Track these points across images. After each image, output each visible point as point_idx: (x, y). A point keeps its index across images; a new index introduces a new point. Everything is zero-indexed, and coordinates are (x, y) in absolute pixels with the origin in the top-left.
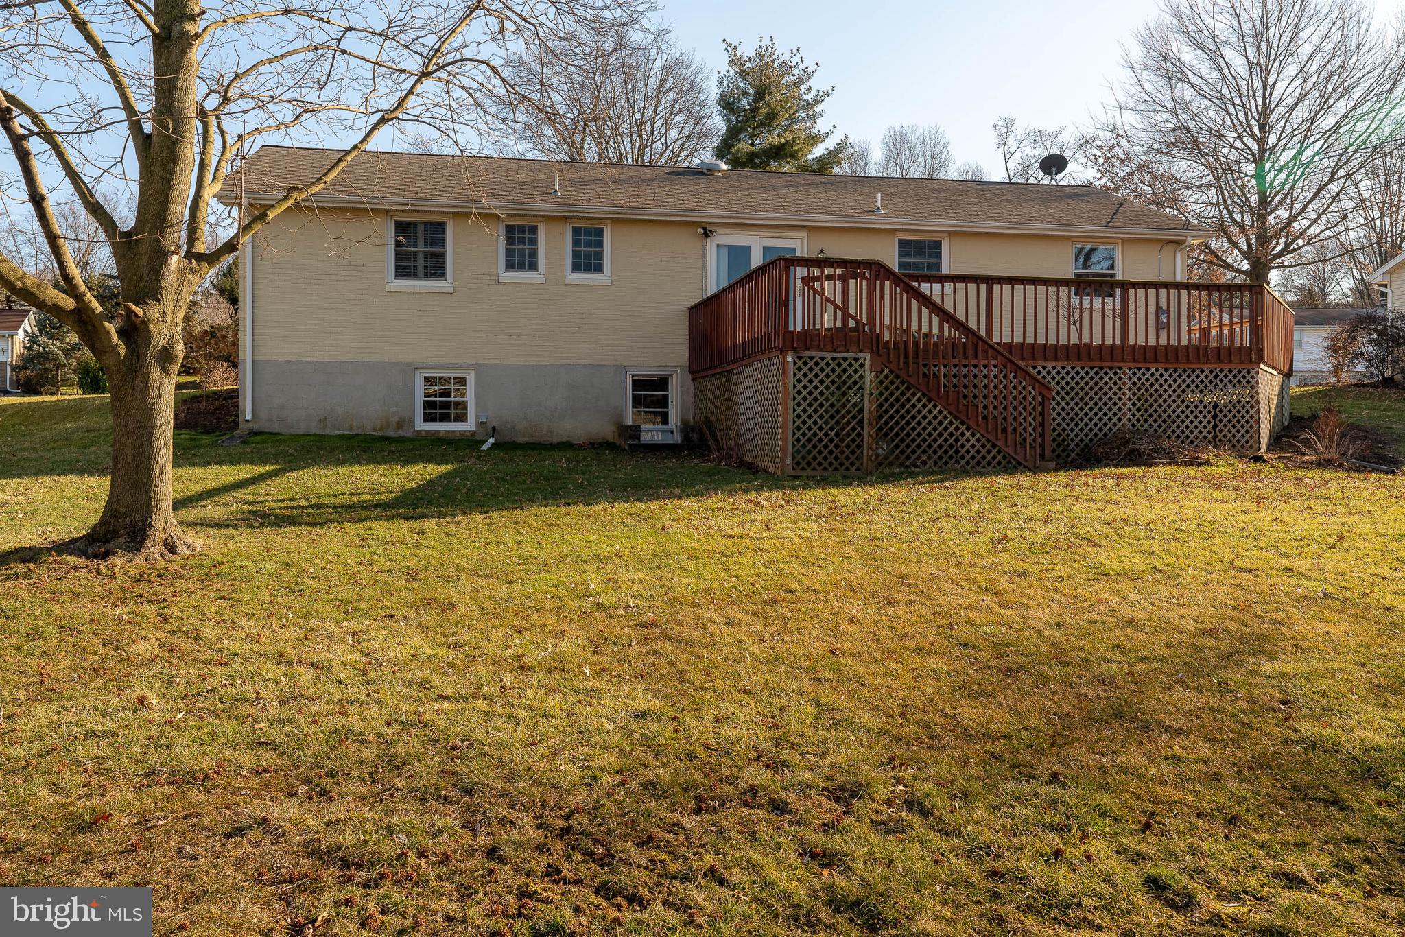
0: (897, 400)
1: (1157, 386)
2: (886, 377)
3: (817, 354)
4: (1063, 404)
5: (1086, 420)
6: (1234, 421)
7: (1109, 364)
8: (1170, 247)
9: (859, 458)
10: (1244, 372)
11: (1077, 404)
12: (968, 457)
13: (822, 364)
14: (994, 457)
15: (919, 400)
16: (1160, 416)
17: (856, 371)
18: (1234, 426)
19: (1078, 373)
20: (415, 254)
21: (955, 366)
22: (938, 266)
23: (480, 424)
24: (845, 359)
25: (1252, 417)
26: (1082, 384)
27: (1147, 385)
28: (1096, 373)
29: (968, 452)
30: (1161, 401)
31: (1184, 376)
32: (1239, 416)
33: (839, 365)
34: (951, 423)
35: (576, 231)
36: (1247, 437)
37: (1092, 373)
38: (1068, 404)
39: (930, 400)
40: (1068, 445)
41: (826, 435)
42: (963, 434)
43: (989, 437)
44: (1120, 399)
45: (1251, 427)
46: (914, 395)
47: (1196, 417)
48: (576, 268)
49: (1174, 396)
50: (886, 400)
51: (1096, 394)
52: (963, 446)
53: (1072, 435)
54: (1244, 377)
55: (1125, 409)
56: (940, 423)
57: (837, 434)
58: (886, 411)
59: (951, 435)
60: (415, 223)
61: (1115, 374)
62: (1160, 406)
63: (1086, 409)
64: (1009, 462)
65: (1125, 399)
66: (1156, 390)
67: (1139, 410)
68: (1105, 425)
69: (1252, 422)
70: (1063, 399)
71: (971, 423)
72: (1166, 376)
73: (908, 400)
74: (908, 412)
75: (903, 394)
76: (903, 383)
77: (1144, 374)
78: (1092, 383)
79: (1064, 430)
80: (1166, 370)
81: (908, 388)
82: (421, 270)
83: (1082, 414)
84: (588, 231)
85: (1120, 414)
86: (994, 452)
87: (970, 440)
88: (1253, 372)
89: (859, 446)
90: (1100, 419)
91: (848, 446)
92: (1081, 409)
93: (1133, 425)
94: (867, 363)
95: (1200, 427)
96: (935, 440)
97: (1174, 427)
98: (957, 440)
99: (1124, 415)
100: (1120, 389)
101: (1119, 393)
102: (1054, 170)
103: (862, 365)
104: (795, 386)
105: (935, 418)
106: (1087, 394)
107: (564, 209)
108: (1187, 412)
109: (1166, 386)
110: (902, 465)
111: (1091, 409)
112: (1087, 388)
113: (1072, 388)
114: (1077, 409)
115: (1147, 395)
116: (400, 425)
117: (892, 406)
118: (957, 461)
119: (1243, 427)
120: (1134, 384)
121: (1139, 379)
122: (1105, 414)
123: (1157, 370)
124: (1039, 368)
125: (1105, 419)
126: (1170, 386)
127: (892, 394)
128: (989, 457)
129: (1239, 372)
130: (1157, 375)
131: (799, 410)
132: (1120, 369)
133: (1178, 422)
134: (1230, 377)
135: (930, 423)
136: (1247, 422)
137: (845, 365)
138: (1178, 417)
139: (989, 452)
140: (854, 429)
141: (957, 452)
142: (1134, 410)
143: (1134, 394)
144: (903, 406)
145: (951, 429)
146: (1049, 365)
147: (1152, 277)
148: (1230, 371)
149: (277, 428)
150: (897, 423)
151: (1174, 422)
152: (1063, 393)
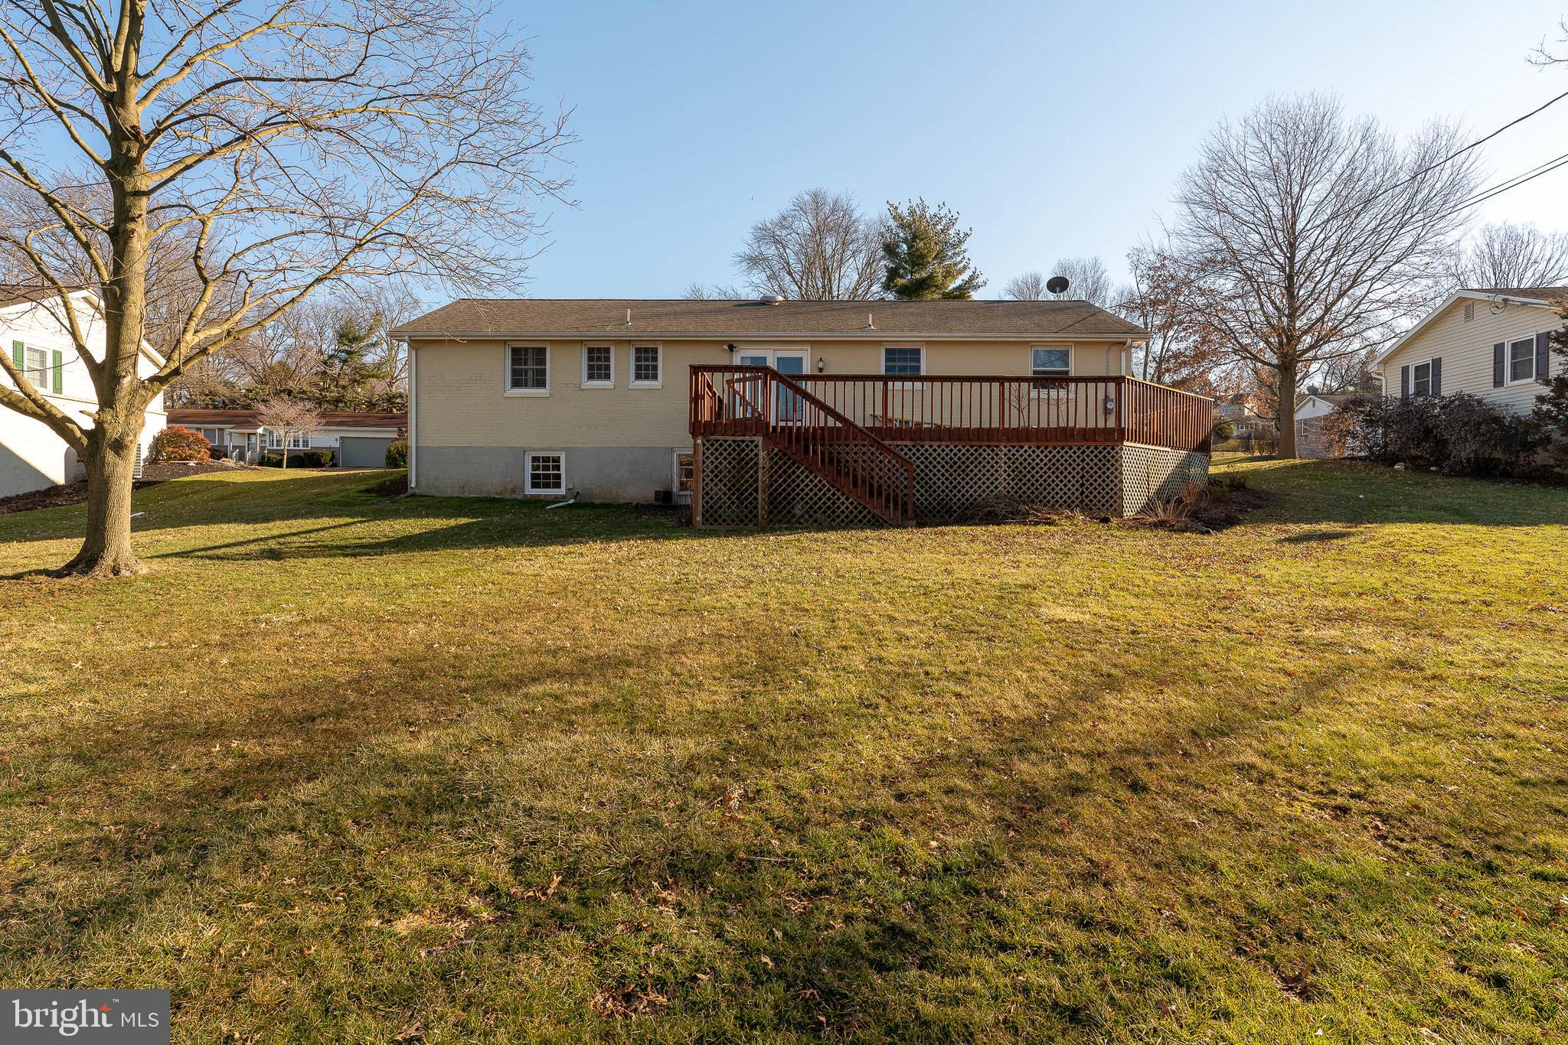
0: (785, 472)
1: (1030, 460)
2: (776, 454)
3: (721, 438)
4: (947, 475)
5: (967, 487)
6: (1099, 489)
7: (987, 443)
8: (1114, 348)
9: (755, 516)
10: (1109, 449)
11: (959, 475)
12: (842, 516)
13: (725, 445)
14: (865, 517)
15: (802, 472)
16: (1033, 485)
17: (752, 451)
18: (1099, 493)
19: (960, 450)
20: (526, 371)
21: (856, 446)
22: (918, 368)
23: (568, 490)
24: (743, 441)
25: (1116, 485)
26: (964, 459)
27: (1021, 460)
28: (976, 451)
29: (843, 512)
30: (1033, 472)
31: (1054, 452)
32: (1104, 485)
33: (739, 446)
34: (829, 490)
35: (638, 350)
36: (1111, 502)
37: (972, 451)
38: (951, 475)
39: (811, 473)
40: (951, 507)
41: (729, 498)
42: (839, 499)
43: (860, 501)
44: (997, 471)
45: (1115, 494)
46: (798, 468)
47: (1065, 485)
48: (638, 377)
49: (1045, 469)
50: (776, 472)
51: (976, 467)
52: (838, 508)
53: (955, 500)
54: (1109, 453)
55: (1001, 479)
56: (820, 490)
57: (737, 498)
58: (776, 481)
59: (829, 499)
60: (526, 349)
61: (993, 451)
62: (1033, 476)
63: (967, 479)
64: (878, 521)
65: (1001, 471)
66: (1029, 464)
67: (1013, 480)
68: (984, 491)
69: (1115, 489)
70: (947, 471)
71: (845, 490)
72: (1038, 452)
73: (794, 472)
74: (794, 481)
75: (789, 468)
76: (789, 459)
77: (1018, 451)
78: (972, 459)
79: (947, 495)
80: (1038, 448)
81: (794, 463)
82: (530, 382)
83: (963, 483)
84: (646, 350)
85: (996, 483)
86: (865, 512)
87: (845, 503)
88: (1117, 449)
89: (756, 507)
90: (980, 487)
91: (746, 507)
92: (963, 479)
93: (1008, 492)
94: (760, 444)
95: (1069, 493)
96: (815, 503)
97: (1045, 493)
98: (834, 503)
99: (1000, 483)
100: (997, 463)
101: (996, 466)
102: (1058, 289)
103: (756, 446)
104: (704, 462)
105: (816, 486)
106: (968, 467)
107: (632, 334)
108: (1057, 481)
109: (1038, 461)
110: (788, 522)
111: (972, 479)
112: (968, 463)
113: (955, 463)
114: (959, 479)
115: (1021, 468)
116: (513, 491)
117: (780, 477)
118: (834, 520)
119: (1107, 493)
120: (1009, 459)
121: (1014, 455)
122: (984, 483)
123: (1030, 447)
124: (927, 447)
125: (984, 487)
126: (1042, 460)
127: (780, 468)
128: (860, 517)
129: (1105, 449)
130: (1030, 452)
131: (707, 480)
132: (997, 447)
133: (1049, 489)
134: (1096, 452)
135: (811, 490)
136: (1112, 489)
137: (743, 446)
138: (1049, 485)
139: (860, 512)
140: (751, 494)
141: (834, 512)
142: (1009, 479)
143: (1009, 467)
144: (789, 477)
145: (829, 495)
146: (935, 444)
147: (1101, 372)
148: (1096, 448)
149: (433, 492)
150: (784, 490)
151: (1045, 489)
152: (947, 467)
